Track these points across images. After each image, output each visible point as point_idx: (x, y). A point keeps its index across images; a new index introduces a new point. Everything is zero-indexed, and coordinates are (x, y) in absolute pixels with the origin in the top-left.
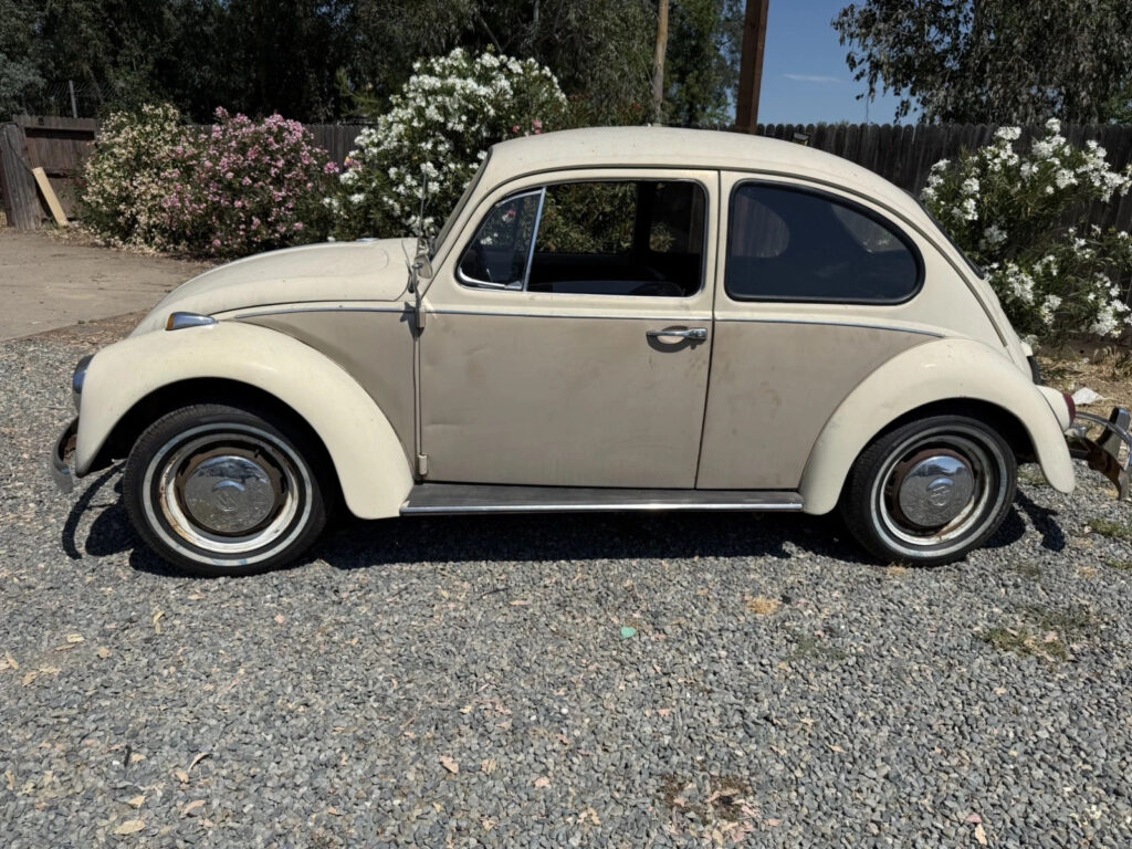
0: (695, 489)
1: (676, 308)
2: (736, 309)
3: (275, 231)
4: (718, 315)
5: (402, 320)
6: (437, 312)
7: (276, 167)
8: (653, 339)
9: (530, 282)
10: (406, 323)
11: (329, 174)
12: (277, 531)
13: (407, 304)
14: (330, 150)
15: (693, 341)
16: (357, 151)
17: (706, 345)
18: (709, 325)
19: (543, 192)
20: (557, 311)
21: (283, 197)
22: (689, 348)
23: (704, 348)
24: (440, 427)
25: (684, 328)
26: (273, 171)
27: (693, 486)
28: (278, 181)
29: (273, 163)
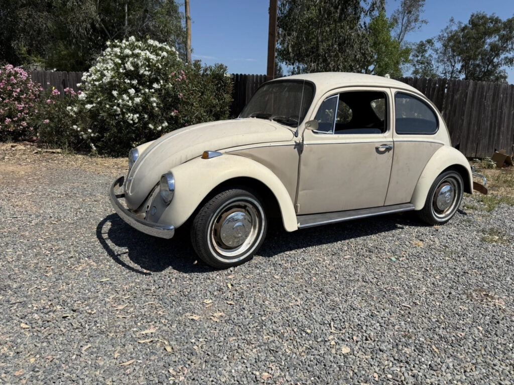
0: (384, 206)
1: (383, 138)
2: (399, 137)
3: (19, 125)
4: (395, 140)
5: (295, 148)
6: (307, 144)
7: (16, 92)
8: (377, 149)
9: (335, 131)
10: (296, 149)
11: (55, 96)
12: (249, 244)
13: (295, 142)
14: (42, 83)
15: (388, 149)
16: (81, 84)
17: (392, 150)
18: (392, 143)
19: (338, 96)
20: (348, 141)
21: (23, 107)
22: (387, 152)
23: (391, 152)
24: (305, 191)
25: (386, 145)
26: (14, 94)
27: (383, 205)
28: (18, 99)
29: (14, 90)
